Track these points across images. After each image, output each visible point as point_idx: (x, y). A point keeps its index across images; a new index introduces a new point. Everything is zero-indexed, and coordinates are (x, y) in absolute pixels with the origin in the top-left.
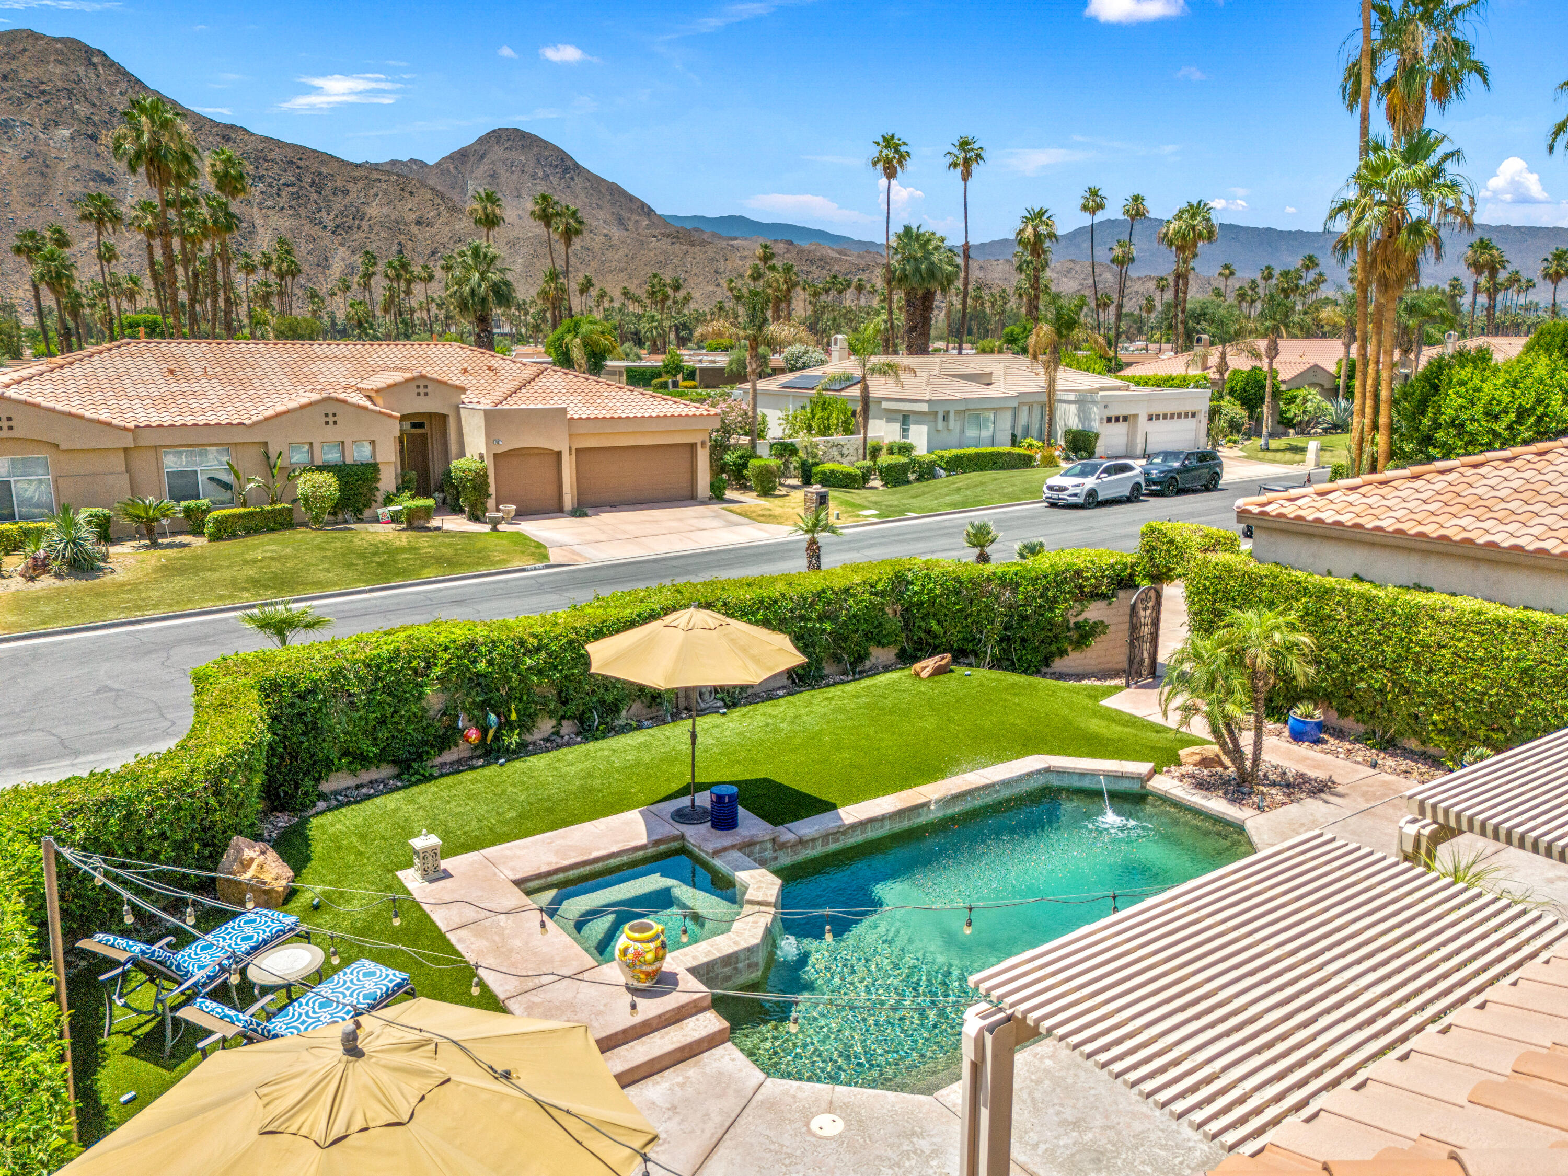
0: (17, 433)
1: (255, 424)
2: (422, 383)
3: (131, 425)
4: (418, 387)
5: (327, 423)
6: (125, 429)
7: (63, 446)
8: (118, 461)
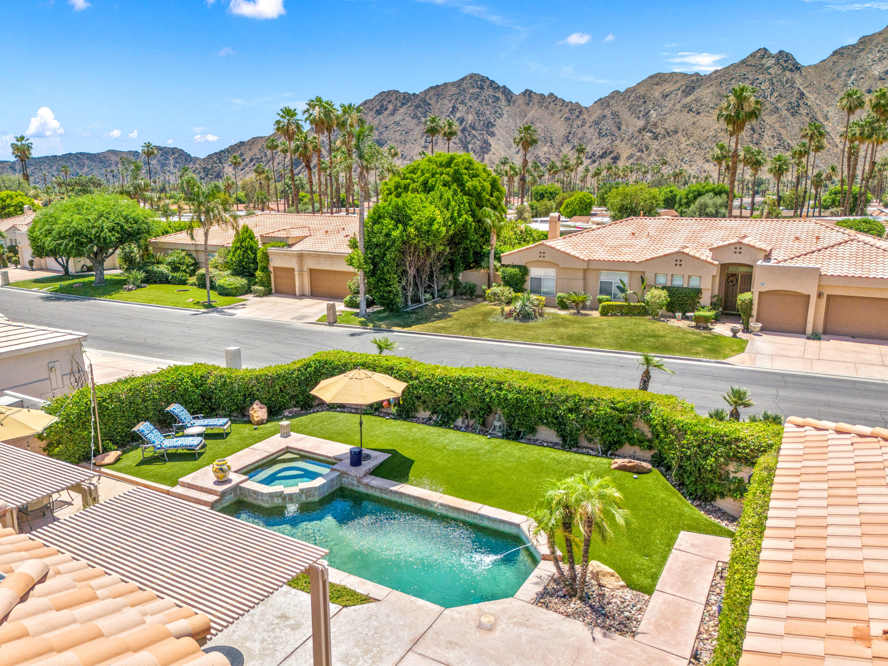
0: (545, 259)
1: (641, 262)
2: (738, 246)
3: (586, 259)
4: (736, 248)
5: (676, 265)
6: (583, 260)
7: (560, 266)
8: (581, 274)
